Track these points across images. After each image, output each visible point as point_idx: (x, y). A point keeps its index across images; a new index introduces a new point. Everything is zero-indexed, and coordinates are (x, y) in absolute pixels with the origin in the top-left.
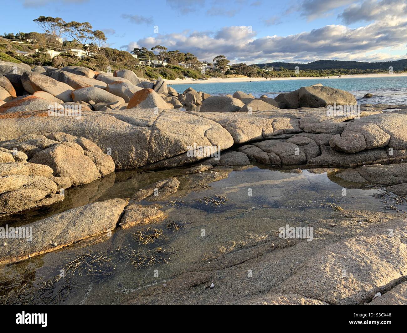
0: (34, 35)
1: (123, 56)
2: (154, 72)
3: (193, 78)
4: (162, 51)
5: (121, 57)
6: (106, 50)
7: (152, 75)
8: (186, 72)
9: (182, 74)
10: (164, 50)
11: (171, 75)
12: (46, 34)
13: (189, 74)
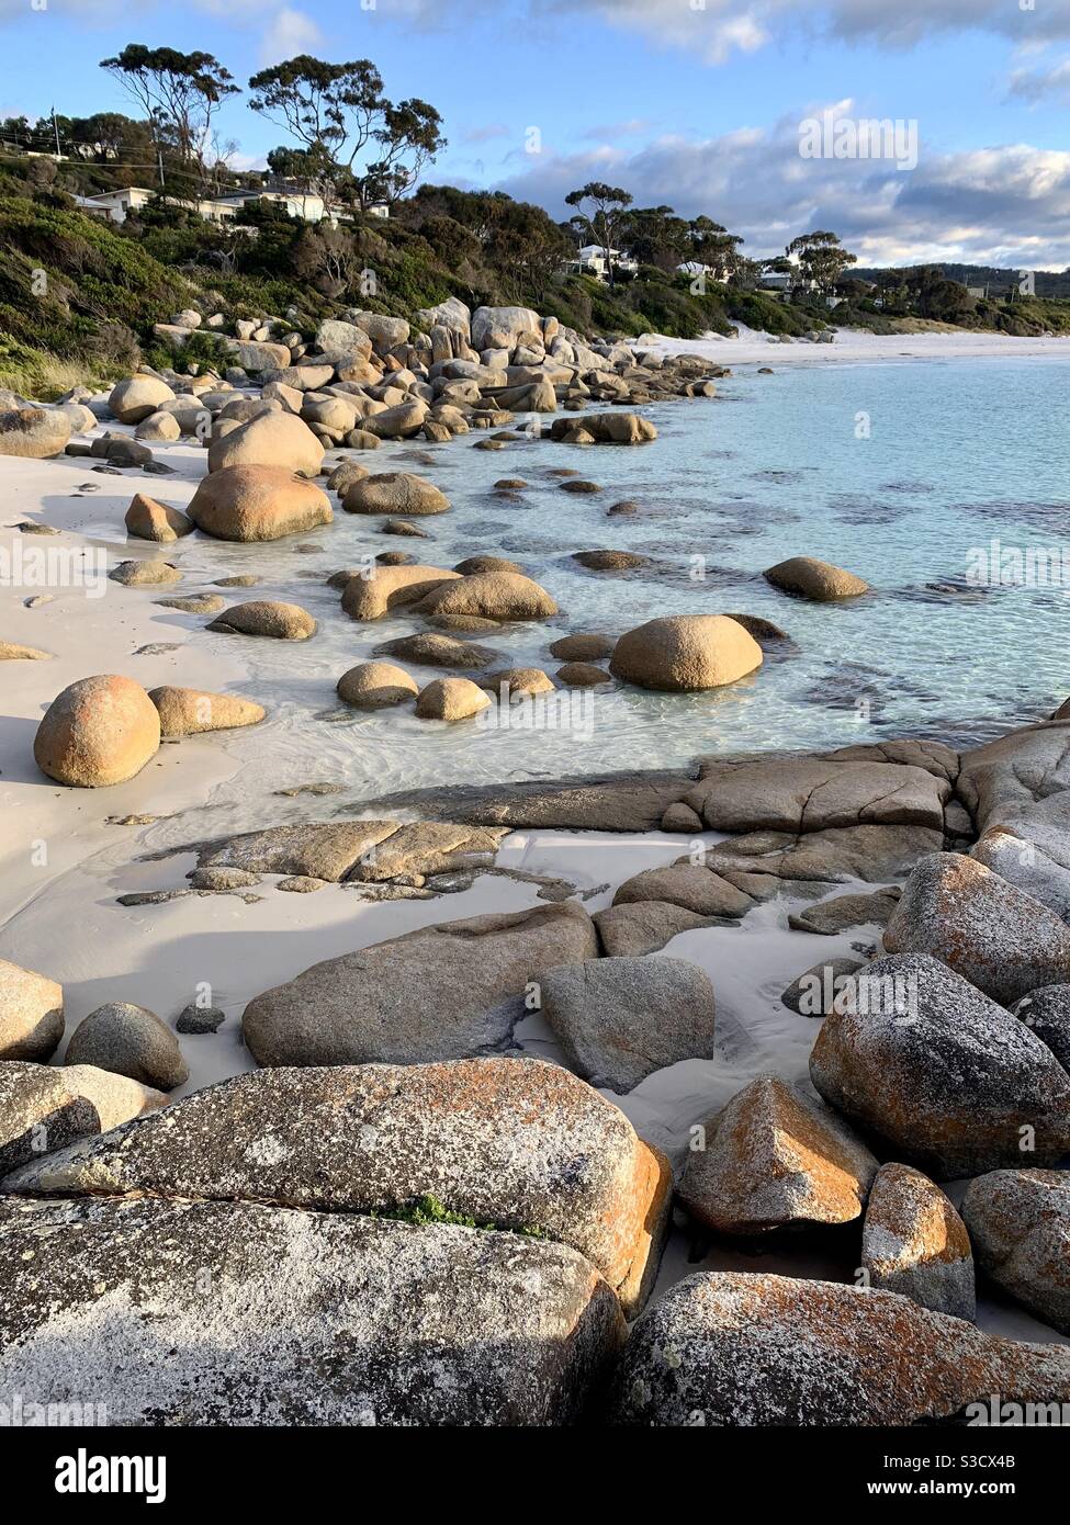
0: (110, 128)
1: (522, 228)
2: (617, 302)
3: (770, 330)
4: (609, 207)
5: (514, 232)
6: (448, 199)
7: (609, 313)
8: (740, 306)
9: (721, 311)
10: (619, 205)
11: (683, 316)
12: (154, 123)
13: (754, 313)
